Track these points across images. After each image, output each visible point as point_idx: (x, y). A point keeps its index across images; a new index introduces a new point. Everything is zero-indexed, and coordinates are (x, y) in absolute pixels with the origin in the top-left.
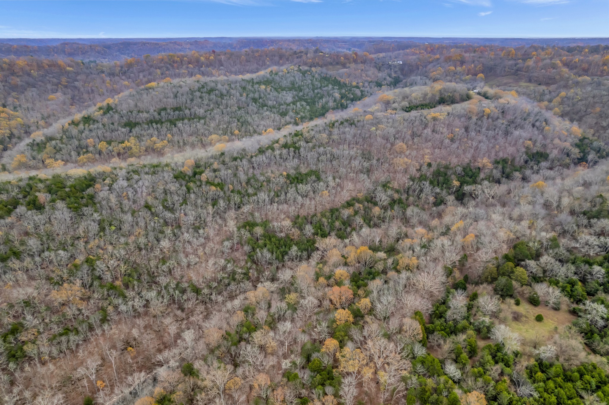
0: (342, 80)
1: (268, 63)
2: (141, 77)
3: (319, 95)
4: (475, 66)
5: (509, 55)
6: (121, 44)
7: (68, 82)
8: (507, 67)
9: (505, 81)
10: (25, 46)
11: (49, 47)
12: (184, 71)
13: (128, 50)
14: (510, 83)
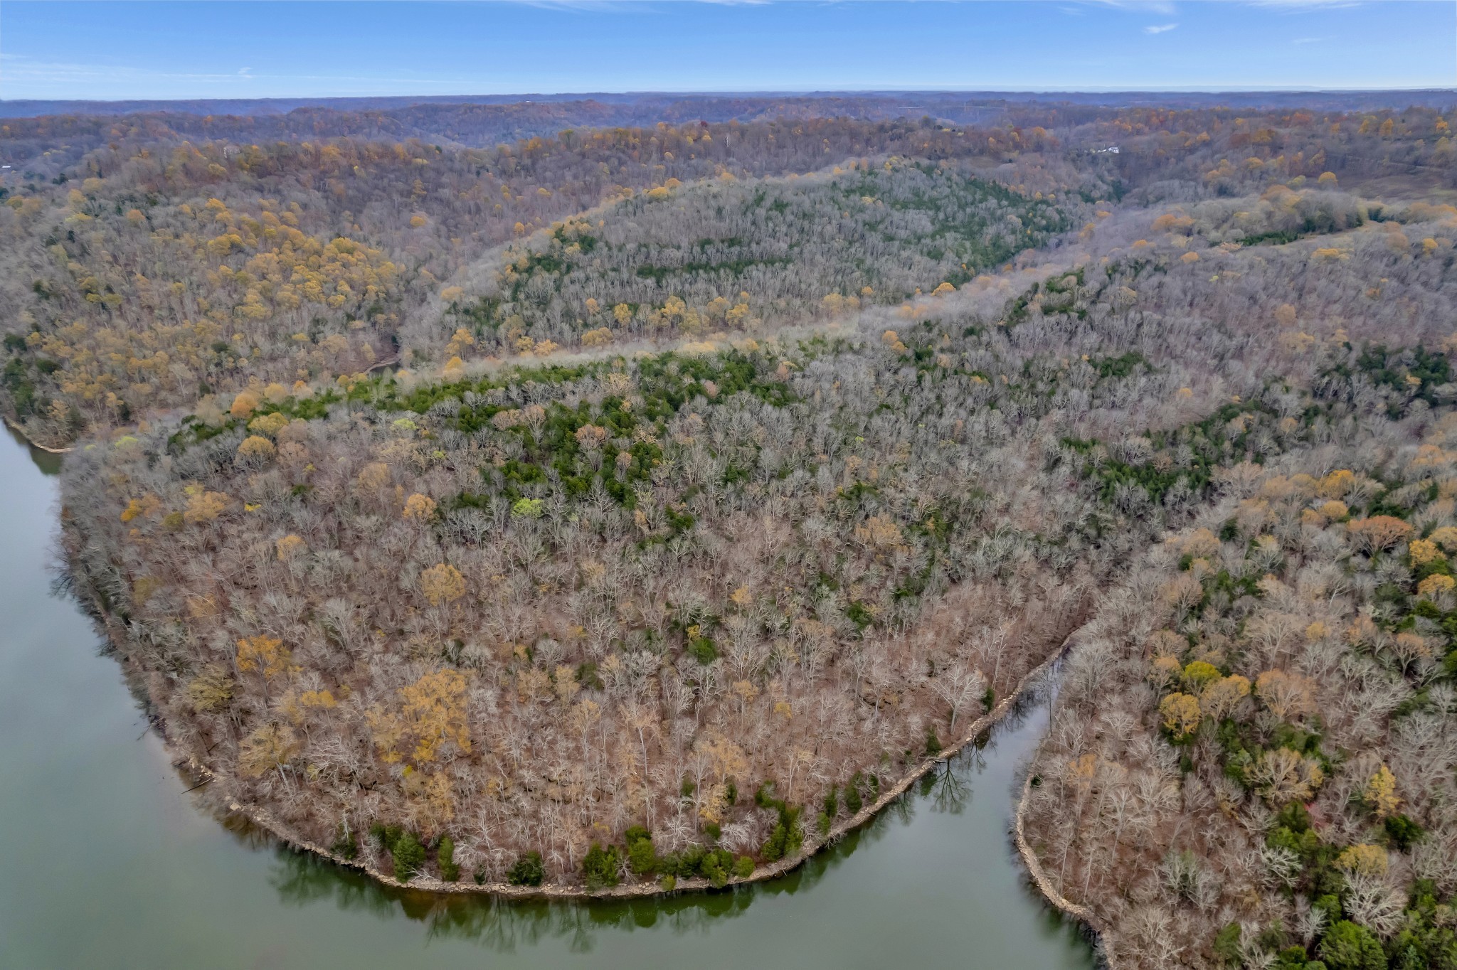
0: (1012, 188)
1: (827, 150)
2: (569, 177)
3: (976, 219)
4: (1307, 157)
5: (1377, 130)
6: (419, 109)
7: (426, 189)
8: (1387, 157)
9: (1391, 187)
10: (230, 117)
11: (273, 118)
12: (655, 167)
13: (436, 122)
14: (1405, 191)
